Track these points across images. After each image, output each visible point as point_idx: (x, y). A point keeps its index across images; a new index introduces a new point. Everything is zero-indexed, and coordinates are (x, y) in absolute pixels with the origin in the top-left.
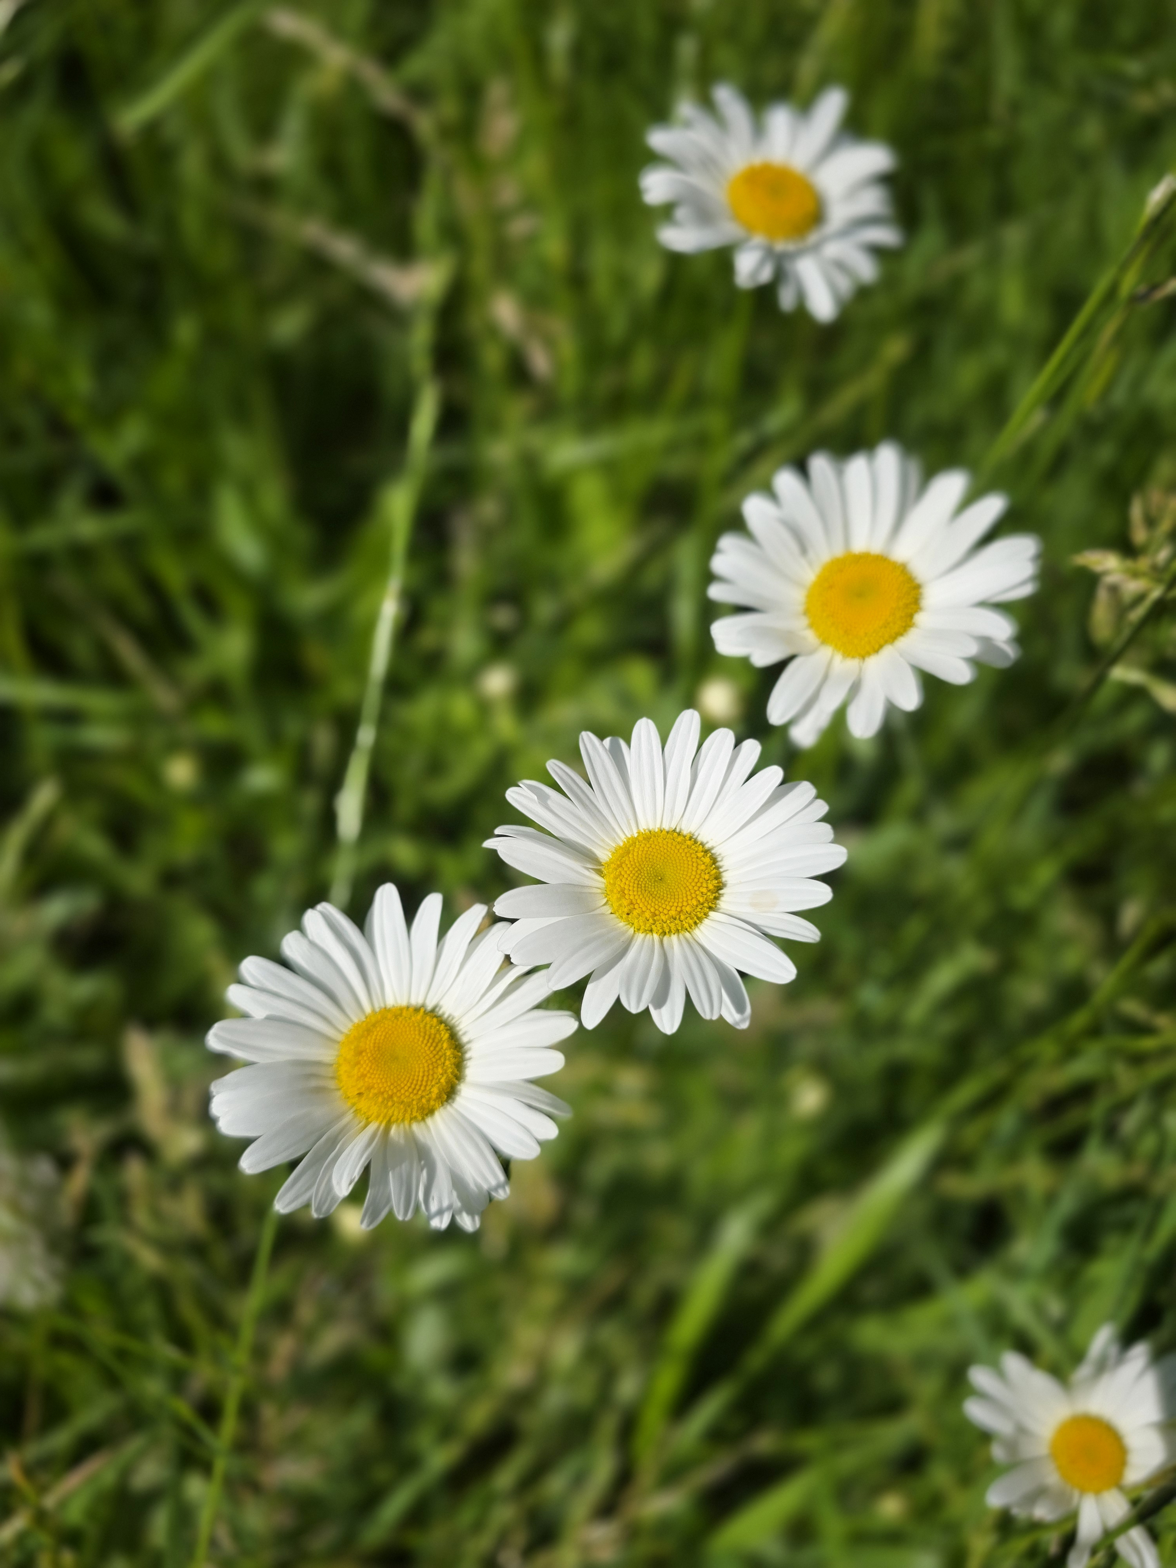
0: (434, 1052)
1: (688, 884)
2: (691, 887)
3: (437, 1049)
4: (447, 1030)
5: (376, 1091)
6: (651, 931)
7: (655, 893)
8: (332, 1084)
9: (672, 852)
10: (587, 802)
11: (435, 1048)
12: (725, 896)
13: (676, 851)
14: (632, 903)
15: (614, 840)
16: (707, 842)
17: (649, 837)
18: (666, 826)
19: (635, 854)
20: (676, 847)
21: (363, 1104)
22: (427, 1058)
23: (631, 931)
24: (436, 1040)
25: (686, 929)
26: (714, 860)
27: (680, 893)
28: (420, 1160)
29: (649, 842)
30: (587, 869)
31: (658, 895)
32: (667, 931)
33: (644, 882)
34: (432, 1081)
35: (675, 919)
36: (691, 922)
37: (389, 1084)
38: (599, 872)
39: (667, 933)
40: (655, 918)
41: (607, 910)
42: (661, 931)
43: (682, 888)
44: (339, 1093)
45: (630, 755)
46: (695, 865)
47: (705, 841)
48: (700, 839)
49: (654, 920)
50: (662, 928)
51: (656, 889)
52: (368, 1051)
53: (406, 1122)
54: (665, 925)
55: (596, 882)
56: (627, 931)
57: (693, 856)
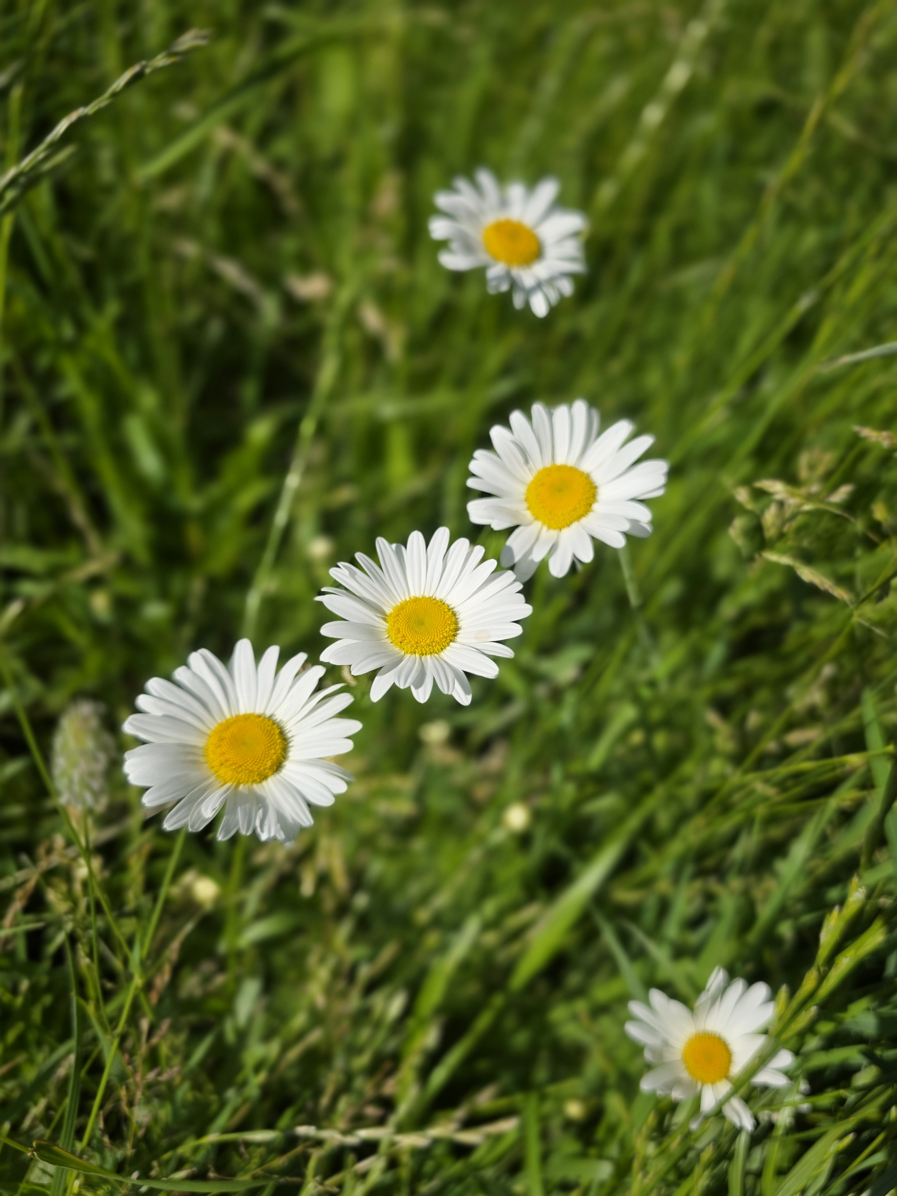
0: (270, 741)
1: (438, 626)
2: (440, 628)
3: (272, 739)
4: (278, 728)
5: (231, 762)
6: (415, 653)
7: (418, 631)
8: (202, 759)
9: (429, 608)
10: (379, 579)
11: (270, 738)
12: (460, 634)
13: (432, 608)
14: (404, 636)
15: (394, 602)
16: (451, 605)
17: (416, 600)
18: (427, 595)
19: (407, 609)
20: (432, 606)
21: (222, 771)
22: (265, 744)
23: (403, 653)
24: (271, 734)
25: (436, 653)
26: (454, 614)
27: (433, 631)
28: (258, 803)
29: (416, 603)
30: (378, 617)
31: (420, 632)
32: (424, 652)
33: (412, 625)
34: (267, 758)
35: (430, 646)
36: (439, 648)
37: (240, 758)
38: (385, 620)
39: (424, 654)
40: (418, 645)
41: (389, 641)
42: (420, 652)
43: (434, 628)
44: (207, 765)
45: (407, 553)
46: (443, 616)
47: (449, 604)
48: (447, 602)
49: (417, 646)
50: (422, 650)
51: (419, 629)
52: (227, 739)
53: (250, 783)
54: (423, 649)
55: (383, 625)
56: (400, 653)
57: (442, 611)
